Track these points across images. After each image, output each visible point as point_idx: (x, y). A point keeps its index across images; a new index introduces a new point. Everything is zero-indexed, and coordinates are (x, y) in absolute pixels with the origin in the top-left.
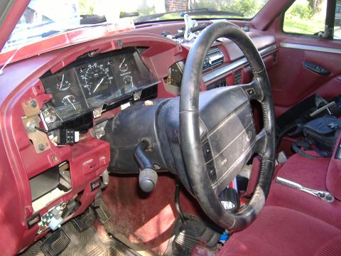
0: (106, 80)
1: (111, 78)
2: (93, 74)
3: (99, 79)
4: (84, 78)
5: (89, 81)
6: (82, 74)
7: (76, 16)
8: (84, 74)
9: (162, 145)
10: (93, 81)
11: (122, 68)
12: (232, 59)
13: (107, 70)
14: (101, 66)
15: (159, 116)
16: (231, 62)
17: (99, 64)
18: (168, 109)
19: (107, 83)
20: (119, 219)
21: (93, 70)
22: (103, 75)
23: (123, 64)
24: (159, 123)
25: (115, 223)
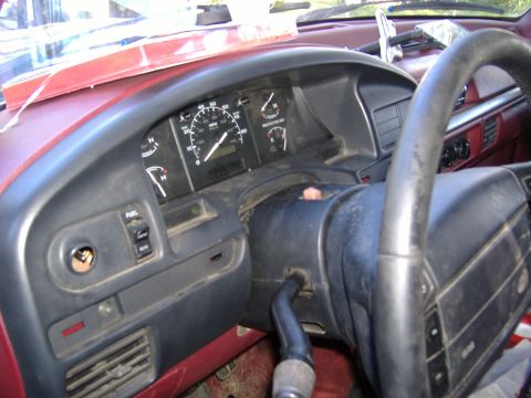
0: (233, 135)
1: (244, 131)
2: (207, 125)
3: (217, 134)
4: (187, 131)
5: (198, 137)
6: (184, 124)
7: (189, 9)
8: (188, 123)
9: (332, 290)
10: (206, 137)
11: (266, 112)
12: (482, 94)
13: (237, 116)
14: (225, 107)
15: (331, 230)
16: (480, 101)
17: (219, 105)
18: (350, 215)
19: (234, 141)
20: (250, 371)
21: (208, 115)
22: (228, 126)
23: (270, 104)
24: (328, 243)
25: (244, 378)
